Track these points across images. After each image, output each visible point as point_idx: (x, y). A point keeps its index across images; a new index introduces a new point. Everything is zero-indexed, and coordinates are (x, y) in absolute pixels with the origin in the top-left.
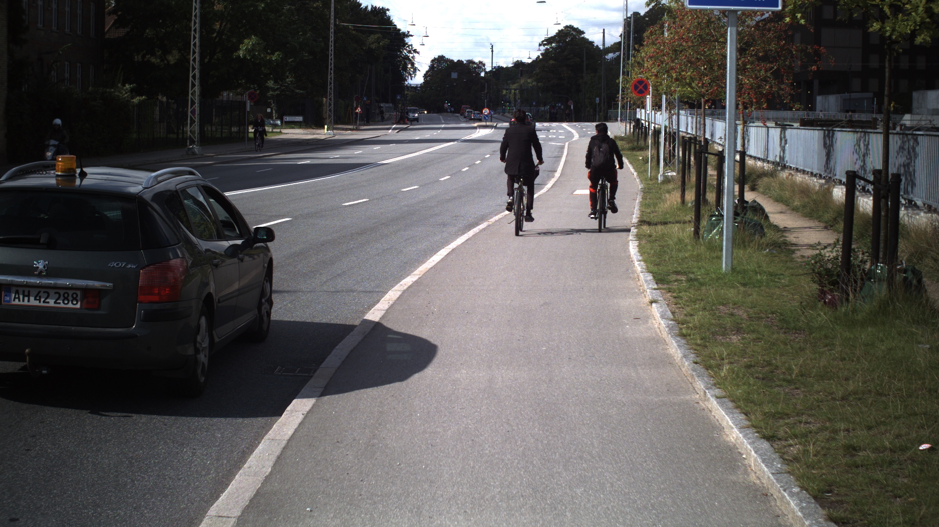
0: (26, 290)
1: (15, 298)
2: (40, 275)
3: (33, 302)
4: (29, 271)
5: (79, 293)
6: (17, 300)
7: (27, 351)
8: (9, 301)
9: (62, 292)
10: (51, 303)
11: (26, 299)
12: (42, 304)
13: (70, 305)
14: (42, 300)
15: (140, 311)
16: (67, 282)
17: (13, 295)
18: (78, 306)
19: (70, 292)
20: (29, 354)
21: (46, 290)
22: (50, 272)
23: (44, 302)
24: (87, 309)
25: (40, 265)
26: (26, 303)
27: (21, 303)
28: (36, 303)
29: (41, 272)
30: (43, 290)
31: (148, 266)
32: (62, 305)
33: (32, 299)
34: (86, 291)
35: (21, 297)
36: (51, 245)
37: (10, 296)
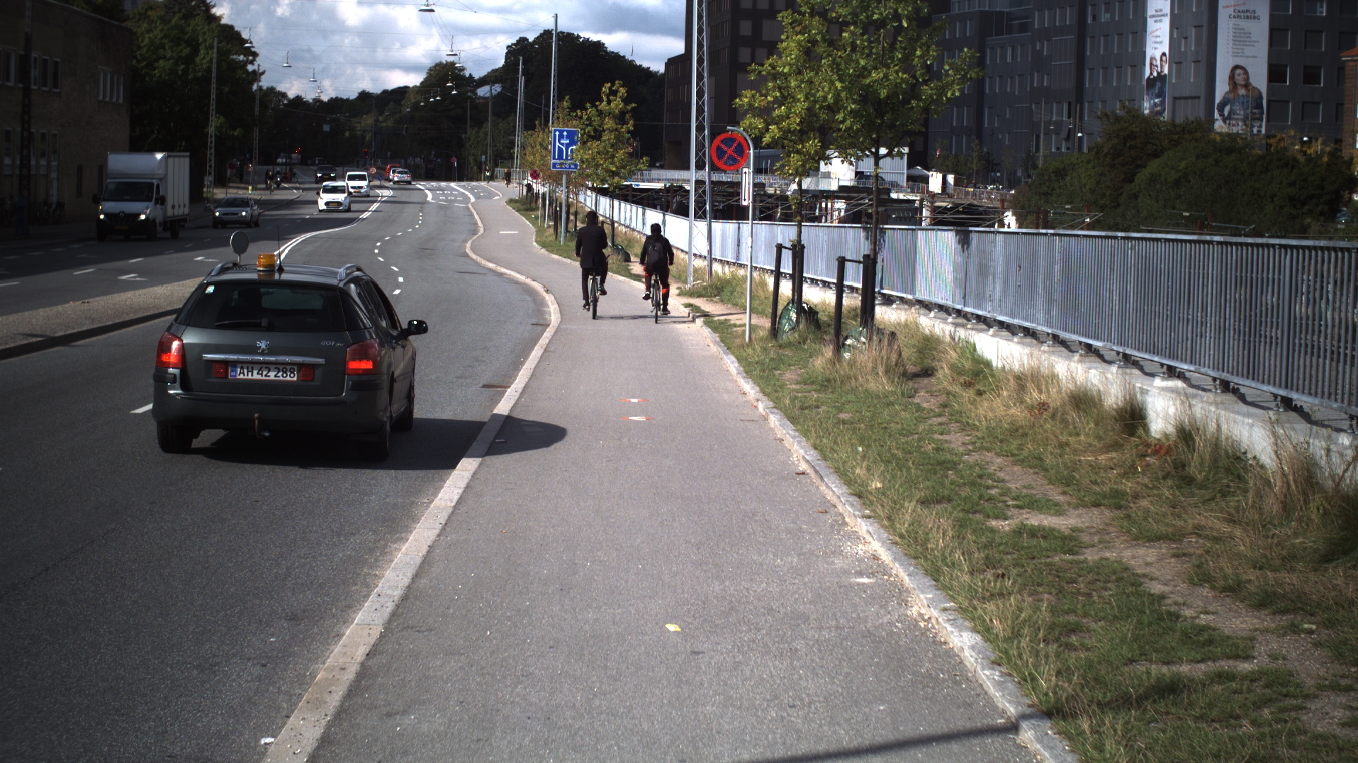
0: (251, 365)
1: (240, 373)
2: (262, 354)
3: (256, 376)
4: (253, 350)
5: (296, 368)
6: (242, 375)
7: (256, 415)
8: (236, 376)
9: (281, 367)
10: (272, 375)
11: (250, 373)
12: (264, 378)
13: (288, 378)
14: (265, 373)
15: (348, 383)
16: (287, 359)
17: (239, 370)
18: (295, 379)
19: (288, 367)
20: (258, 418)
21: (267, 366)
22: (271, 351)
23: (266, 376)
24: (303, 381)
25: (263, 345)
26: (250, 377)
27: (246, 377)
28: (259, 377)
29: (263, 350)
30: (264, 366)
31: (353, 344)
32: (281, 378)
33: (255, 372)
34: (301, 366)
35: (246, 371)
36: (270, 328)
37: (236, 371)
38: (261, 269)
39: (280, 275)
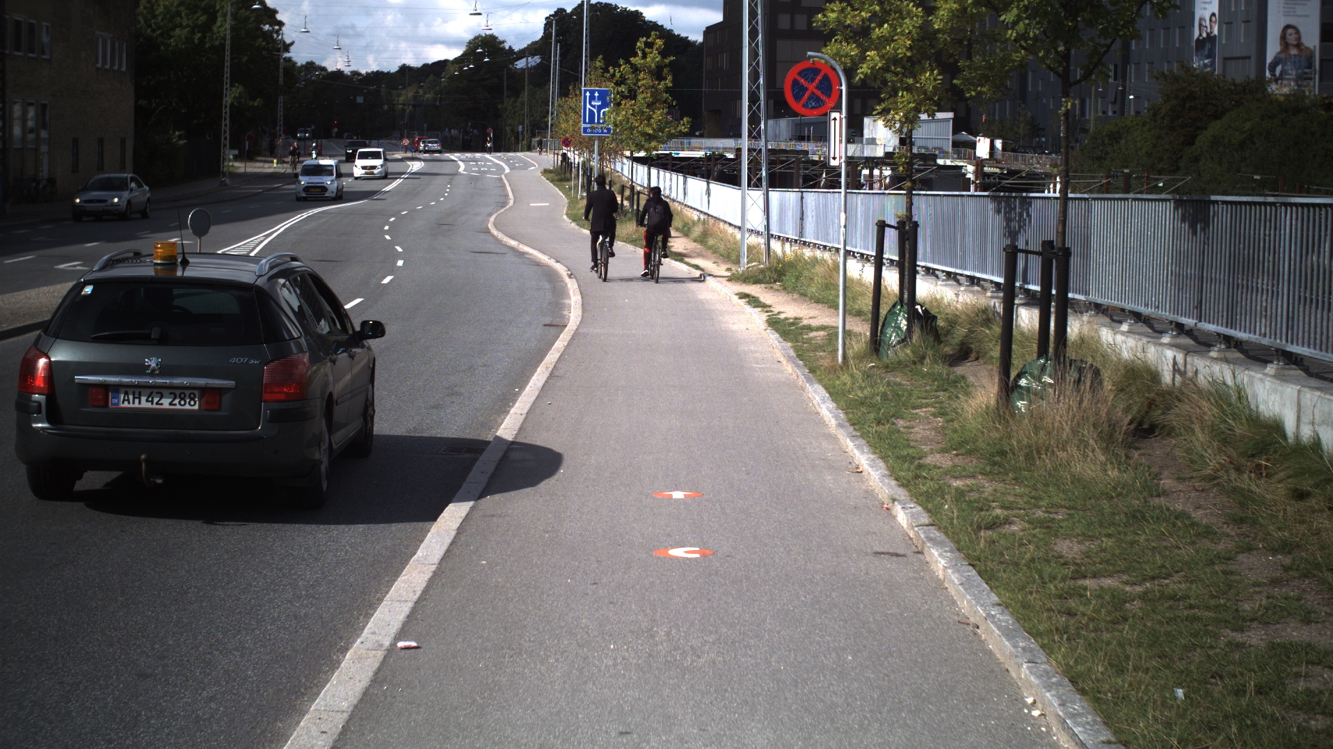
0: (137, 390)
1: (124, 400)
2: (152, 374)
3: (145, 404)
4: (141, 370)
5: (196, 392)
6: (126, 403)
7: (143, 457)
8: (118, 404)
9: (178, 392)
10: (166, 403)
11: (137, 401)
12: (155, 406)
13: (187, 407)
14: (156, 400)
15: (265, 411)
16: (185, 381)
17: (122, 396)
18: (196, 407)
19: (187, 392)
20: (146, 461)
21: (160, 390)
22: (164, 371)
23: (157, 403)
24: (206, 410)
25: (152, 363)
26: (137, 405)
27: (131, 405)
28: (149, 405)
29: (154, 370)
30: (155, 391)
31: (272, 361)
32: (178, 407)
33: (144, 399)
34: (204, 391)
35: (131, 397)
36: (163, 341)
37: (118, 398)
38: (159, 262)
39: (184, 270)
